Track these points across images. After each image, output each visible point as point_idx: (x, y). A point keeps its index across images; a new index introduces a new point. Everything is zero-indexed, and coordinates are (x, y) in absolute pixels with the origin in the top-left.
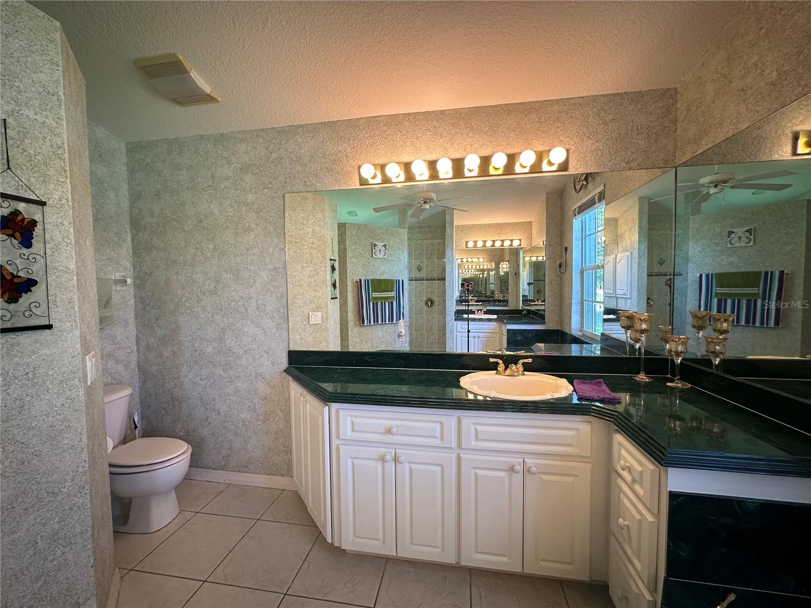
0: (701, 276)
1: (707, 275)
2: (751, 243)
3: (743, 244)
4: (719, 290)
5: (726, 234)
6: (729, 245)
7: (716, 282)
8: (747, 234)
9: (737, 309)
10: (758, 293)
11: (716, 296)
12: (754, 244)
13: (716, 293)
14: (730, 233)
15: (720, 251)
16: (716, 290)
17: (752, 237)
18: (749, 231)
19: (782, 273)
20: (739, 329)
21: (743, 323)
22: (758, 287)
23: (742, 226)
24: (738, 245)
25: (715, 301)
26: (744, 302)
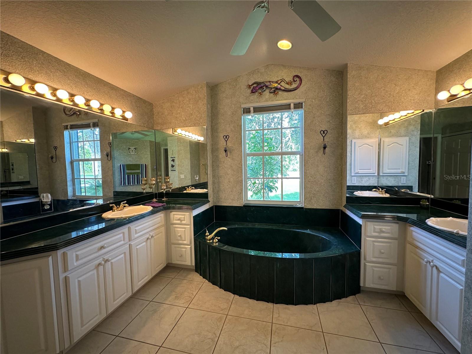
0: (120, 165)
1: (123, 165)
2: (136, 153)
3: (133, 153)
4: (128, 171)
5: (127, 149)
6: (129, 153)
7: (126, 168)
8: (135, 150)
9: (134, 179)
10: (140, 172)
11: (127, 174)
12: (137, 154)
13: (127, 173)
14: (129, 148)
15: (126, 155)
16: (127, 171)
17: (136, 151)
18: (135, 148)
19: (145, 165)
20: (135, 186)
21: (136, 184)
22: (140, 170)
23: (133, 146)
24: (132, 153)
25: (126, 176)
26: (136, 176)
